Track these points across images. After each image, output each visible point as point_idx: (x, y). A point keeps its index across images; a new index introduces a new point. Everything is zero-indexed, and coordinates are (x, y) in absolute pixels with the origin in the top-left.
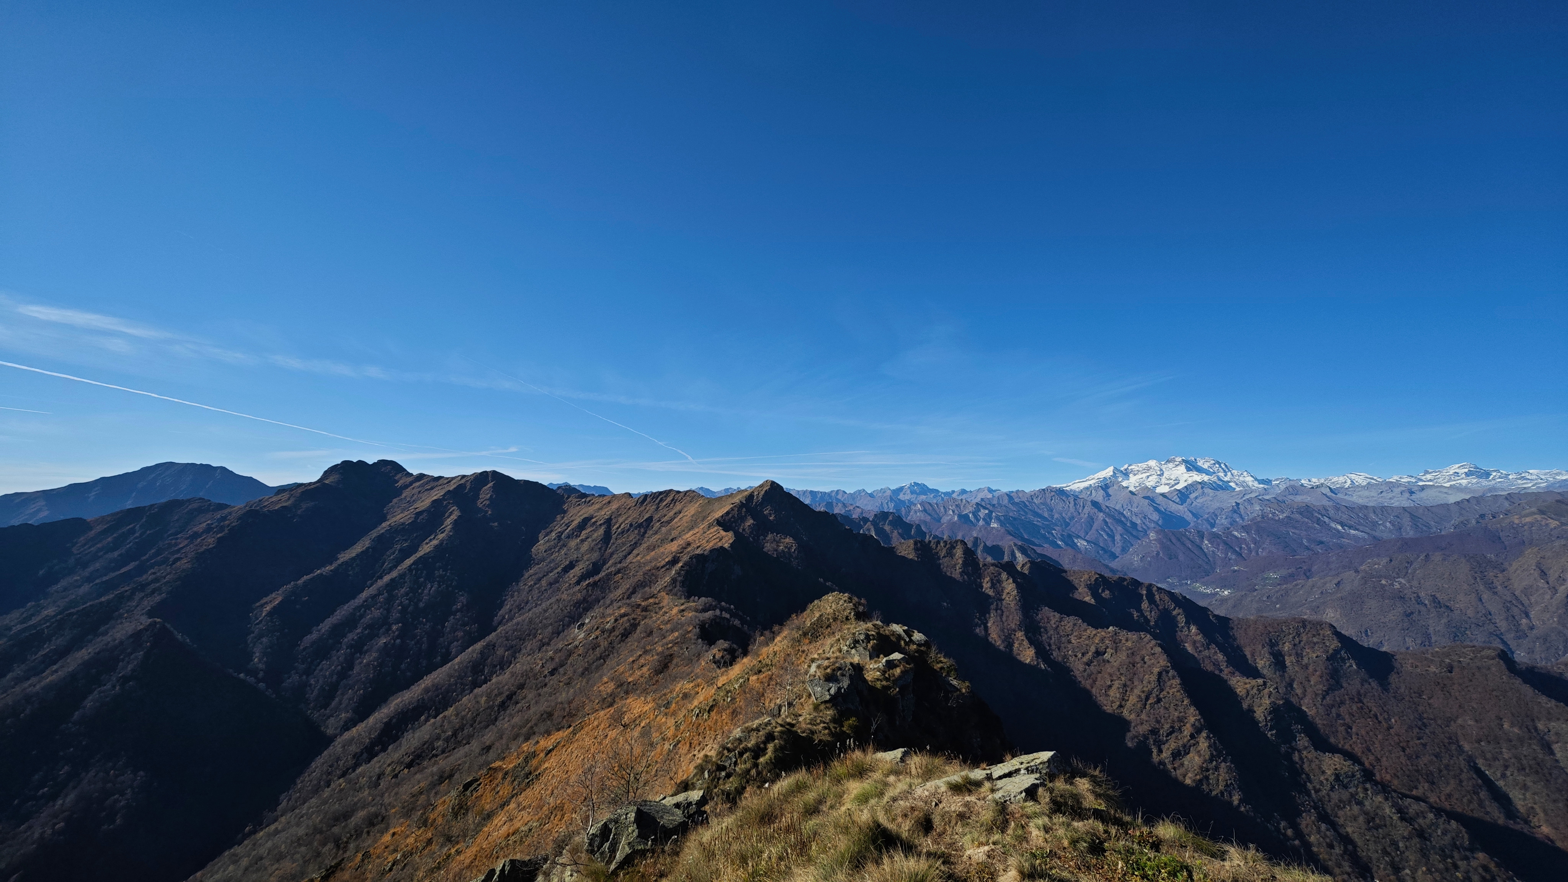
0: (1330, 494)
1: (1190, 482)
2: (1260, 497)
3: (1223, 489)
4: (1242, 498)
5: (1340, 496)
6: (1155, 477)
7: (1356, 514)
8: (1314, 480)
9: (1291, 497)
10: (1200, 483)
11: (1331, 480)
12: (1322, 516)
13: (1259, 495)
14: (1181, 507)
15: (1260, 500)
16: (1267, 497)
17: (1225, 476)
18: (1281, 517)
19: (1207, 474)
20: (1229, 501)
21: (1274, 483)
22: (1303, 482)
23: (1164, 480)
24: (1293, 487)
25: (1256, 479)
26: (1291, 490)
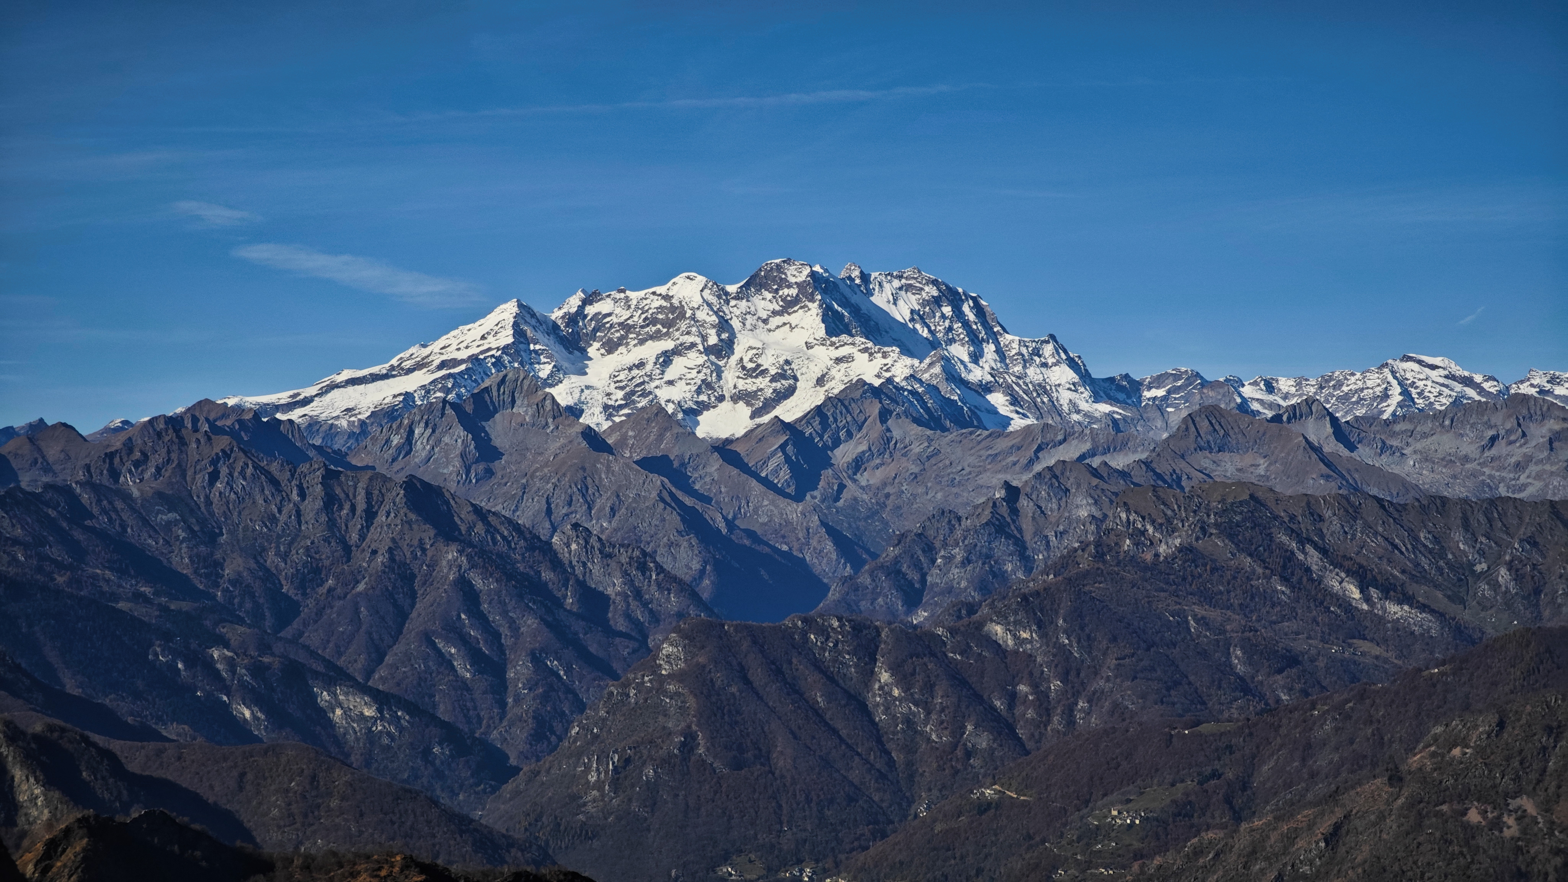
0: (1332, 446)
1: (836, 387)
2: (1096, 462)
3: (961, 421)
4: (1031, 463)
5: (1365, 454)
6: (695, 358)
7: (1410, 531)
8: (1285, 384)
9: (1204, 460)
10: (876, 392)
11: (1339, 385)
12: (1302, 541)
13: (1092, 453)
14: (794, 511)
15: (1095, 473)
16: (1119, 461)
17: (976, 357)
18: (1162, 549)
19: (906, 351)
20: (983, 479)
21: (1147, 394)
22: (1247, 391)
23: (731, 379)
24: (1211, 412)
25: (1085, 377)
26: (1204, 425)
